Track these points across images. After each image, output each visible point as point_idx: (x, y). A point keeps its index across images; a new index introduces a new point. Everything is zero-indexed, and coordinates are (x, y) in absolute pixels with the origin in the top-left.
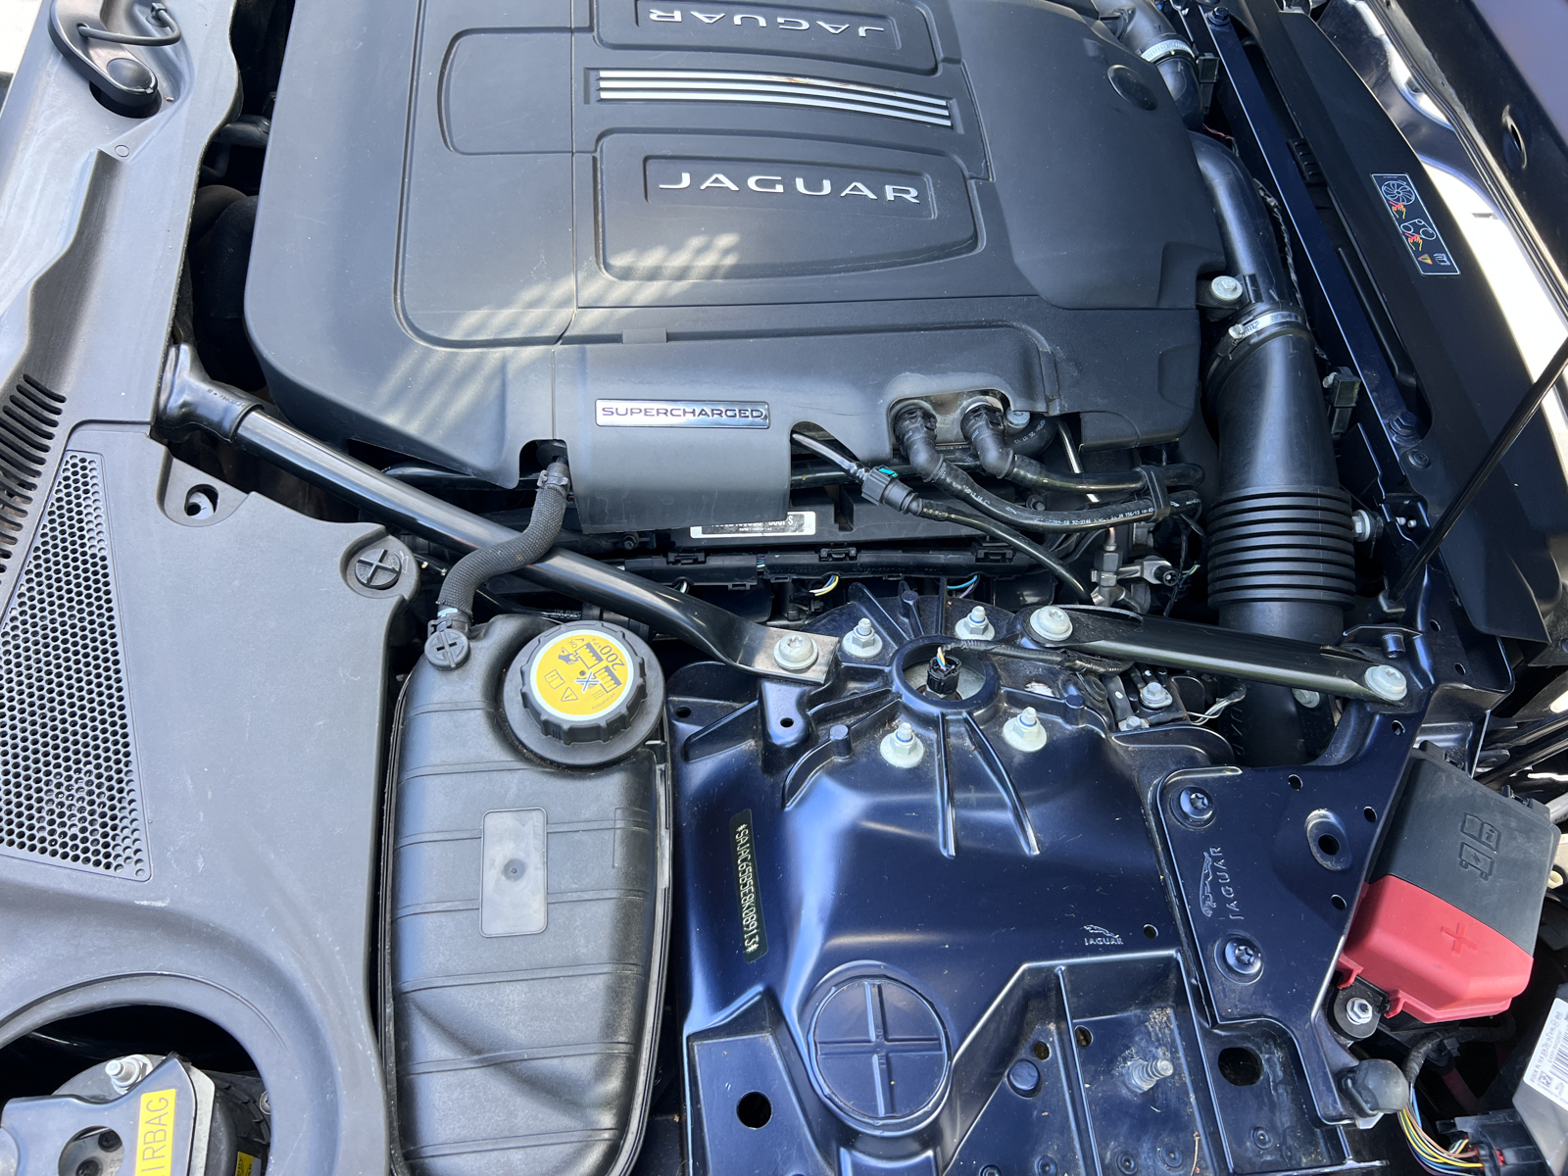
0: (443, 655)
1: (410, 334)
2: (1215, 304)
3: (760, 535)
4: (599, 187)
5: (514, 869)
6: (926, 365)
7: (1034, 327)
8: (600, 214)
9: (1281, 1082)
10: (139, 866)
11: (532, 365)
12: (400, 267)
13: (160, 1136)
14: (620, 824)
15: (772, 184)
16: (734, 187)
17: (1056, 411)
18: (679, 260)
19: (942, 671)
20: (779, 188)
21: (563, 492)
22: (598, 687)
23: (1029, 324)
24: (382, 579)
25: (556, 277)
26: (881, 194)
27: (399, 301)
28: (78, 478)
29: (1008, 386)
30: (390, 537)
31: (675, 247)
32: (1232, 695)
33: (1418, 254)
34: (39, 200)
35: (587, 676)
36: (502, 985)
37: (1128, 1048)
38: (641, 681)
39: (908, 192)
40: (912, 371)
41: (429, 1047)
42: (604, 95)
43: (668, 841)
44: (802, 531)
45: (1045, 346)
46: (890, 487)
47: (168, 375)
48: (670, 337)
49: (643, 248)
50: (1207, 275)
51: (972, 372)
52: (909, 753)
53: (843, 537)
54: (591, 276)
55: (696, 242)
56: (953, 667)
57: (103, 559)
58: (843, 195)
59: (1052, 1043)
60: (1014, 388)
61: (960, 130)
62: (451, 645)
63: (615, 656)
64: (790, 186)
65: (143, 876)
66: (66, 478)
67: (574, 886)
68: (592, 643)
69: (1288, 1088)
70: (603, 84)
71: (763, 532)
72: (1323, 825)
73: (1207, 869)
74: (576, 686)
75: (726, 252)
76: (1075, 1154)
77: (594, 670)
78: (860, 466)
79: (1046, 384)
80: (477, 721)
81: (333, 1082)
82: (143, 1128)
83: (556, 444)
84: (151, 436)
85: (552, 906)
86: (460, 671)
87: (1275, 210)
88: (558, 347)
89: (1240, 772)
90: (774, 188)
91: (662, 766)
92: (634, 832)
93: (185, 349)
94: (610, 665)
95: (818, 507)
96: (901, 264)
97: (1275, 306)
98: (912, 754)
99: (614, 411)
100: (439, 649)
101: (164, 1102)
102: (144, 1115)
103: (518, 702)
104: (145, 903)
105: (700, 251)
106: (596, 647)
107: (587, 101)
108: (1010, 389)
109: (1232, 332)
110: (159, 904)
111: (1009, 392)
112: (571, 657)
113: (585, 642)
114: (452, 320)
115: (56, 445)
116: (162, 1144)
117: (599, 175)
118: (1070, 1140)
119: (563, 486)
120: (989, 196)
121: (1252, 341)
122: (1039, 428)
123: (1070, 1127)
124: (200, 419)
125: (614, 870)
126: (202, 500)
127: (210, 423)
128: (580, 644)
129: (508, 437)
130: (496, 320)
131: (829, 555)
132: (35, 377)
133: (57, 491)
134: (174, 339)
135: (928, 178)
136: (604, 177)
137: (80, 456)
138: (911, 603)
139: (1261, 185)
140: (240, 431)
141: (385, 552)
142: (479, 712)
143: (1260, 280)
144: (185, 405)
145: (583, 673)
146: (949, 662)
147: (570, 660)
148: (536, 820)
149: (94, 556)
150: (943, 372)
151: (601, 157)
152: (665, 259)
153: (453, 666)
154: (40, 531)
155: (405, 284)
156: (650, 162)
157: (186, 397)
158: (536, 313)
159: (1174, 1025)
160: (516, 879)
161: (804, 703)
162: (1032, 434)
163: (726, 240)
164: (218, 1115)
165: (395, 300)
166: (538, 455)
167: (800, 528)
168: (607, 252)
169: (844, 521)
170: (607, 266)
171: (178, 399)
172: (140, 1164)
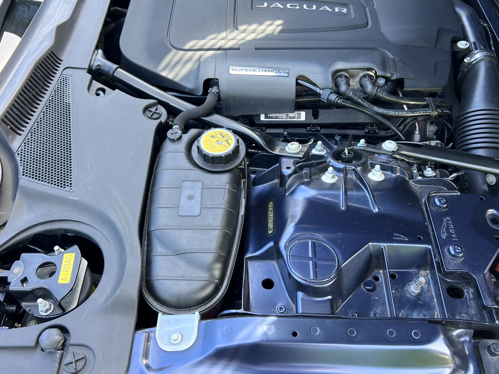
0: (173, 136)
1: (171, 47)
2: (459, 50)
3: (285, 120)
4: (236, 7)
5: (191, 198)
6: (346, 59)
7: (387, 50)
8: (236, 14)
9: (472, 299)
10: (71, 188)
11: (210, 56)
12: (169, 29)
13: (69, 266)
14: (227, 187)
15: (296, 6)
16: (282, 7)
17: (394, 77)
18: (262, 28)
19: (347, 156)
20: (298, 7)
21: (217, 95)
22: (223, 145)
23: (385, 50)
24: (155, 116)
25: (219, 32)
26: (334, 10)
27: (168, 38)
28: (64, 82)
29: (376, 67)
30: (159, 105)
31: (261, 24)
32: (459, 172)
34: (61, 9)
35: (219, 142)
36: (184, 230)
37: (411, 281)
38: (237, 144)
39: (343, 10)
40: (341, 61)
41: (158, 249)
43: (244, 202)
44: (300, 119)
45: (391, 56)
46: (330, 95)
47: (94, 57)
48: (256, 49)
49: (250, 24)
50: (455, 41)
51: (363, 62)
52: (332, 178)
53: (315, 121)
54: (232, 32)
55: (268, 23)
56: (351, 154)
57: (69, 104)
58: (320, 10)
59: (381, 277)
60: (378, 68)
62: (175, 133)
63: (229, 137)
64: (301, 7)
65: (71, 191)
66: (61, 82)
67: (210, 204)
68: (222, 133)
69: (475, 301)
71: (286, 119)
72: (492, 215)
73: (444, 223)
74: (216, 145)
75: (278, 26)
76: (387, 312)
77: (221, 140)
78: (320, 89)
79: (391, 68)
80: (182, 156)
81: (125, 254)
82: (63, 263)
83: (215, 80)
84: (87, 72)
85: (202, 209)
86: (178, 141)
87: (487, 27)
88: (219, 52)
89: (459, 194)
90: (296, 7)
91: (244, 180)
92: (231, 190)
93: (100, 51)
94: (227, 139)
95: (306, 110)
96: (340, 30)
97: (482, 50)
98: (333, 179)
99: (235, 69)
100: (171, 134)
101: (71, 257)
102: (64, 259)
103: (196, 152)
104: (72, 198)
105: (270, 25)
106: (223, 134)
108: (377, 68)
109: (465, 60)
110: (76, 199)
111: (377, 70)
112: (214, 136)
113: (220, 132)
114: (185, 43)
115: (58, 73)
116: (69, 268)
117: (236, 3)
118: (386, 308)
119: (217, 92)
120: (374, 13)
121: (473, 63)
122: (388, 84)
123: (386, 304)
124: (102, 70)
125: (224, 200)
126: (101, 93)
127: (105, 72)
128: (218, 133)
129: (200, 77)
130: (200, 43)
131: (310, 130)
132: (54, 52)
133: (58, 85)
134: (97, 48)
135: (351, 6)
136: (238, 4)
137: (65, 76)
138: (338, 139)
139: (482, 21)
140: (115, 74)
141: (157, 109)
142: (183, 153)
143: (477, 44)
144: (98, 65)
145: (218, 141)
146: (349, 153)
147: (214, 137)
148: (199, 184)
149: (66, 103)
150: (353, 62)
152: (257, 27)
153: (176, 139)
154: (51, 95)
155: (170, 33)
157: (99, 63)
158: (213, 41)
159: (429, 276)
160: (191, 200)
161: (295, 163)
162: (386, 86)
163: (278, 22)
164: (88, 272)
165: (167, 38)
166: (209, 83)
167: (299, 117)
168: (237, 25)
169: (316, 116)
170: (237, 29)
171: (96, 63)
172: (61, 273)
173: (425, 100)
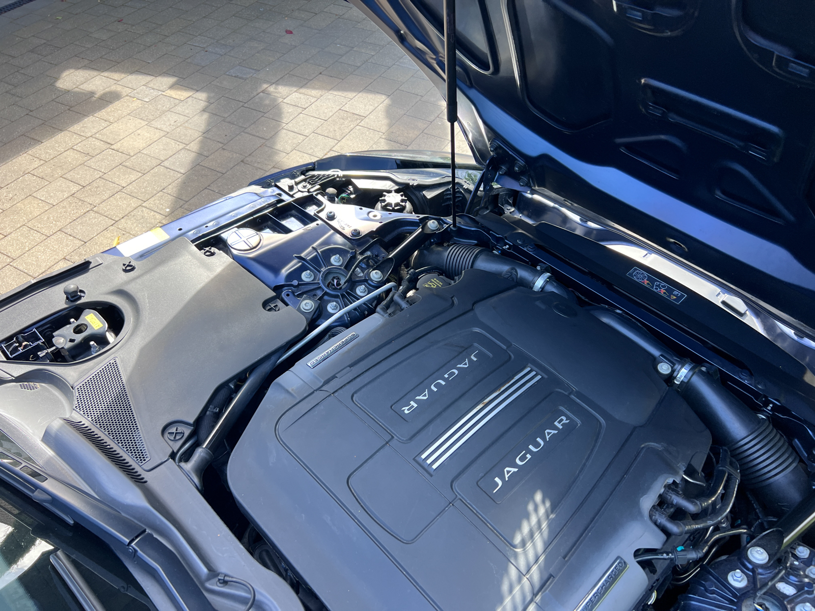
4: (476, 512)
6: (642, 489)
7: (648, 441)
8: (489, 525)
16: (516, 470)
18: (534, 520)
20: (529, 456)
23: (646, 442)
25: (506, 570)
31: (527, 516)
33: (669, 297)
39: (562, 420)
40: (642, 496)
42: (434, 467)
45: (658, 446)
46: (687, 555)
48: (564, 558)
49: (519, 527)
50: (654, 369)
51: (656, 480)
54: (516, 555)
55: (531, 507)
58: (548, 440)
60: (672, 474)
61: (546, 376)
70: (429, 461)
75: (543, 502)
79: (674, 462)
96: (592, 453)
97: (682, 364)
105: (536, 509)
107: (431, 476)
109: (675, 382)
117: (469, 506)
121: (685, 381)
135: (561, 408)
143: (666, 356)
150: (650, 488)
151: (462, 497)
152: (529, 524)
156: (479, 483)
158: (517, 592)
163: (538, 497)
168: (510, 542)
170: (515, 547)
173: (724, 472)
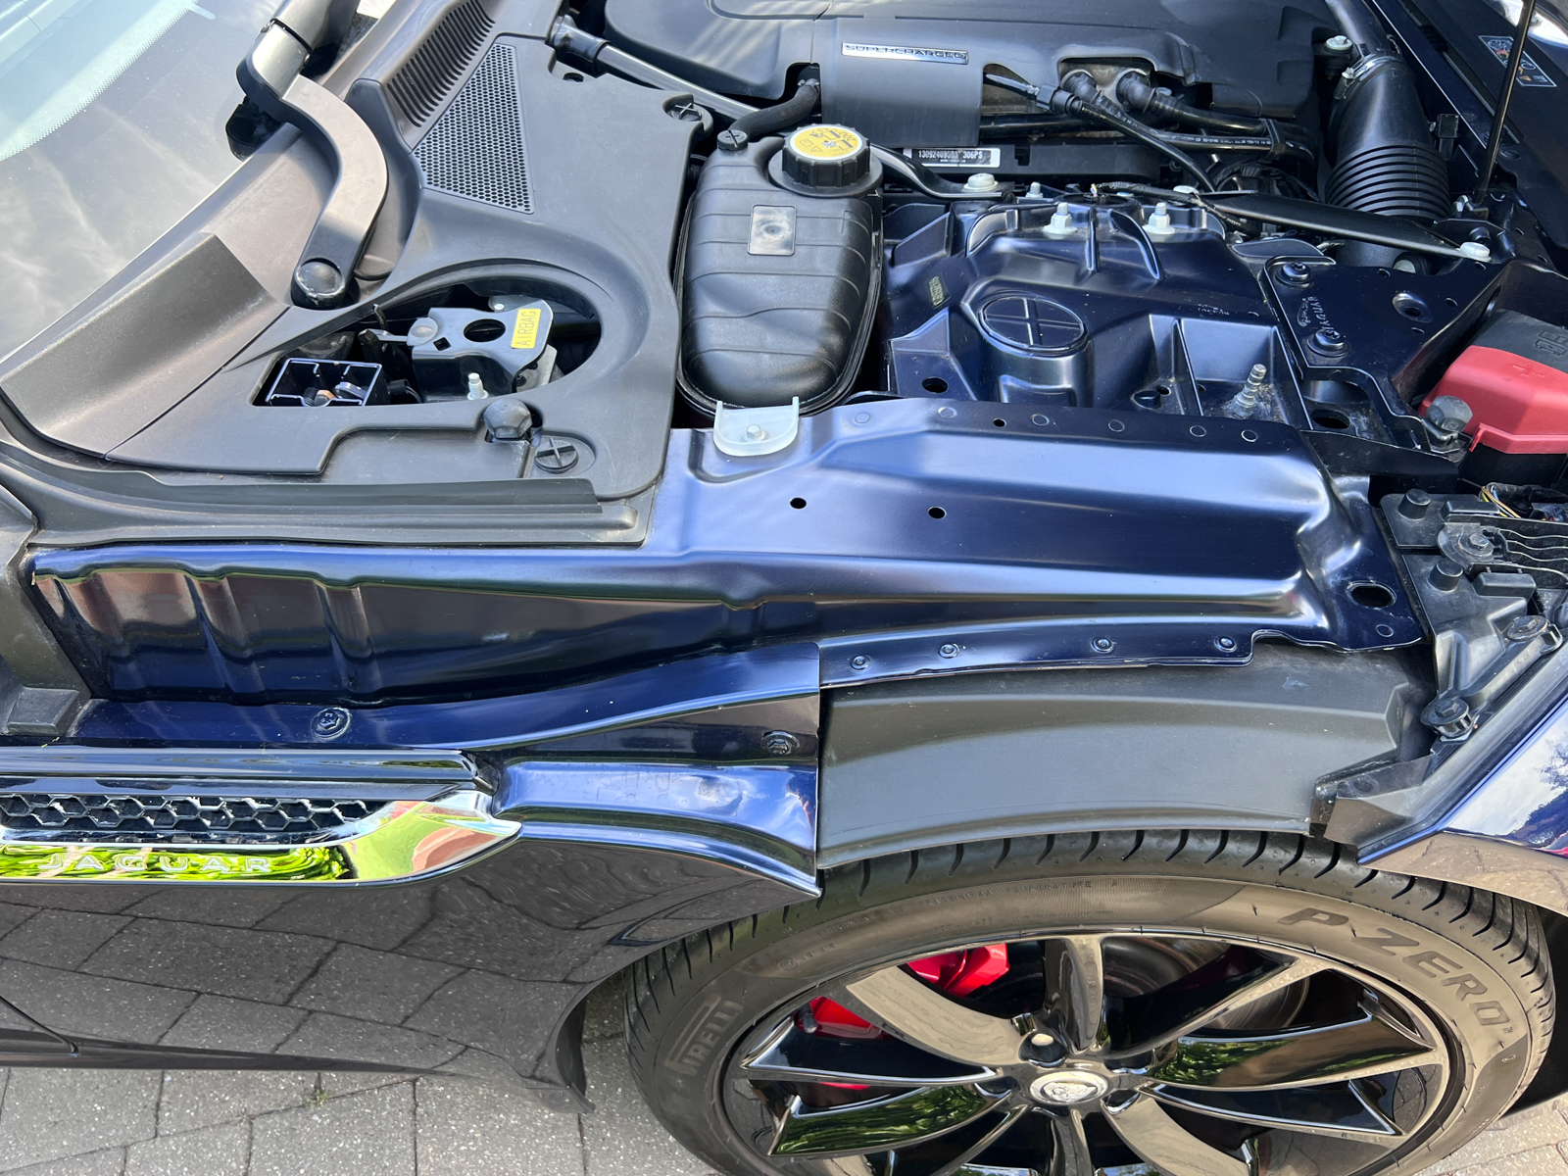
0: (730, 139)
1: (716, 14)
2: (1329, 54)
3: (956, 165)
5: (771, 229)
7: (1175, 34)
9: (1365, 432)
10: (527, 208)
11: (799, 27)
13: (530, 325)
14: (848, 218)
17: (1191, 80)
21: (815, 91)
22: (837, 147)
24: (690, 117)
28: (500, 55)
29: (1152, 55)
32: (1334, 240)
35: (829, 143)
36: (762, 275)
40: (1078, 43)
44: (989, 164)
45: (1183, 42)
46: (1057, 93)
47: (557, 24)
48: (896, 18)
50: (1320, 37)
51: (1124, 45)
52: (1065, 229)
53: (1020, 170)
56: (1104, 196)
57: (513, 87)
59: (1172, 388)
60: (1157, 56)
62: (735, 138)
63: (849, 138)
65: (528, 212)
66: (493, 54)
67: (814, 239)
68: (833, 131)
71: (958, 163)
72: (1406, 301)
73: (1305, 305)
74: (824, 147)
77: (834, 141)
78: (1034, 86)
79: (1184, 62)
80: (748, 171)
81: (646, 305)
82: (518, 322)
83: (813, 66)
84: (546, 45)
85: (797, 246)
86: (740, 151)
88: (818, 20)
89: (1335, 264)
93: (568, 17)
94: (846, 139)
95: (1002, 146)
98: (1067, 230)
99: (855, 49)
100: (727, 138)
101: (533, 313)
102: (520, 315)
103: (778, 169)
104: (529, 223)
106: (836, 133)
108: (1154, 57)
109: (1345, 75)
110: (538, 225)
111: (1154, 60)
112: (819, 135)
113: (829, 131)
115: (485, 43)
116: (531, 329)
119: (815, 88)
121: (1361, 79)
122: (1179, 98)
124: (575, 46)
125: (842, 235)
126: (574, 80)
127: (580, 52)
128: (825, 131)
129: (779, 61)
133: (487, 58)
134: (561, 13)
137: (502, 46)
138: (1073, 187)
140: (599, 55)
142: (753, 168)
144: (567, 37)
145: (827, 142)
148: (789, 211)
149: (507, 85)
153: (736, 147)
154: (475, 73)
157: (567, 34)
158: (804, 3)
159: (1274, 393)
166: (797, 72)
167: (987, 161)
169: (1023, 159)
171: (561, 34)
172: (515, 334)
173: (1260, 124)
